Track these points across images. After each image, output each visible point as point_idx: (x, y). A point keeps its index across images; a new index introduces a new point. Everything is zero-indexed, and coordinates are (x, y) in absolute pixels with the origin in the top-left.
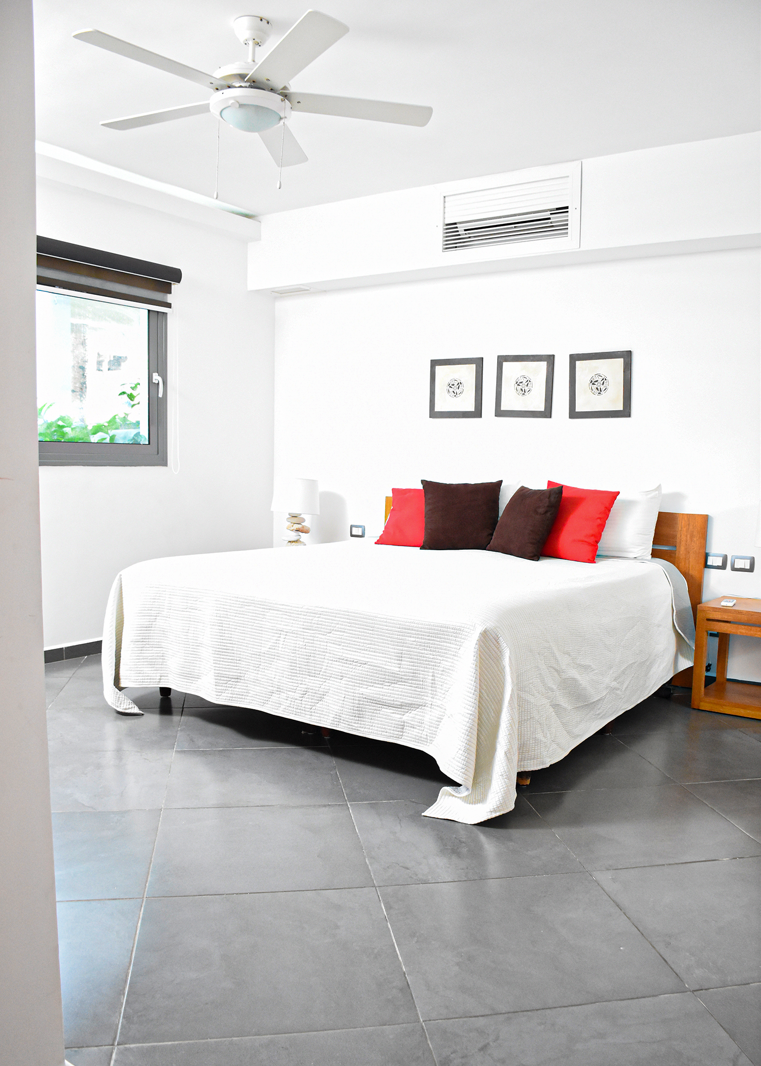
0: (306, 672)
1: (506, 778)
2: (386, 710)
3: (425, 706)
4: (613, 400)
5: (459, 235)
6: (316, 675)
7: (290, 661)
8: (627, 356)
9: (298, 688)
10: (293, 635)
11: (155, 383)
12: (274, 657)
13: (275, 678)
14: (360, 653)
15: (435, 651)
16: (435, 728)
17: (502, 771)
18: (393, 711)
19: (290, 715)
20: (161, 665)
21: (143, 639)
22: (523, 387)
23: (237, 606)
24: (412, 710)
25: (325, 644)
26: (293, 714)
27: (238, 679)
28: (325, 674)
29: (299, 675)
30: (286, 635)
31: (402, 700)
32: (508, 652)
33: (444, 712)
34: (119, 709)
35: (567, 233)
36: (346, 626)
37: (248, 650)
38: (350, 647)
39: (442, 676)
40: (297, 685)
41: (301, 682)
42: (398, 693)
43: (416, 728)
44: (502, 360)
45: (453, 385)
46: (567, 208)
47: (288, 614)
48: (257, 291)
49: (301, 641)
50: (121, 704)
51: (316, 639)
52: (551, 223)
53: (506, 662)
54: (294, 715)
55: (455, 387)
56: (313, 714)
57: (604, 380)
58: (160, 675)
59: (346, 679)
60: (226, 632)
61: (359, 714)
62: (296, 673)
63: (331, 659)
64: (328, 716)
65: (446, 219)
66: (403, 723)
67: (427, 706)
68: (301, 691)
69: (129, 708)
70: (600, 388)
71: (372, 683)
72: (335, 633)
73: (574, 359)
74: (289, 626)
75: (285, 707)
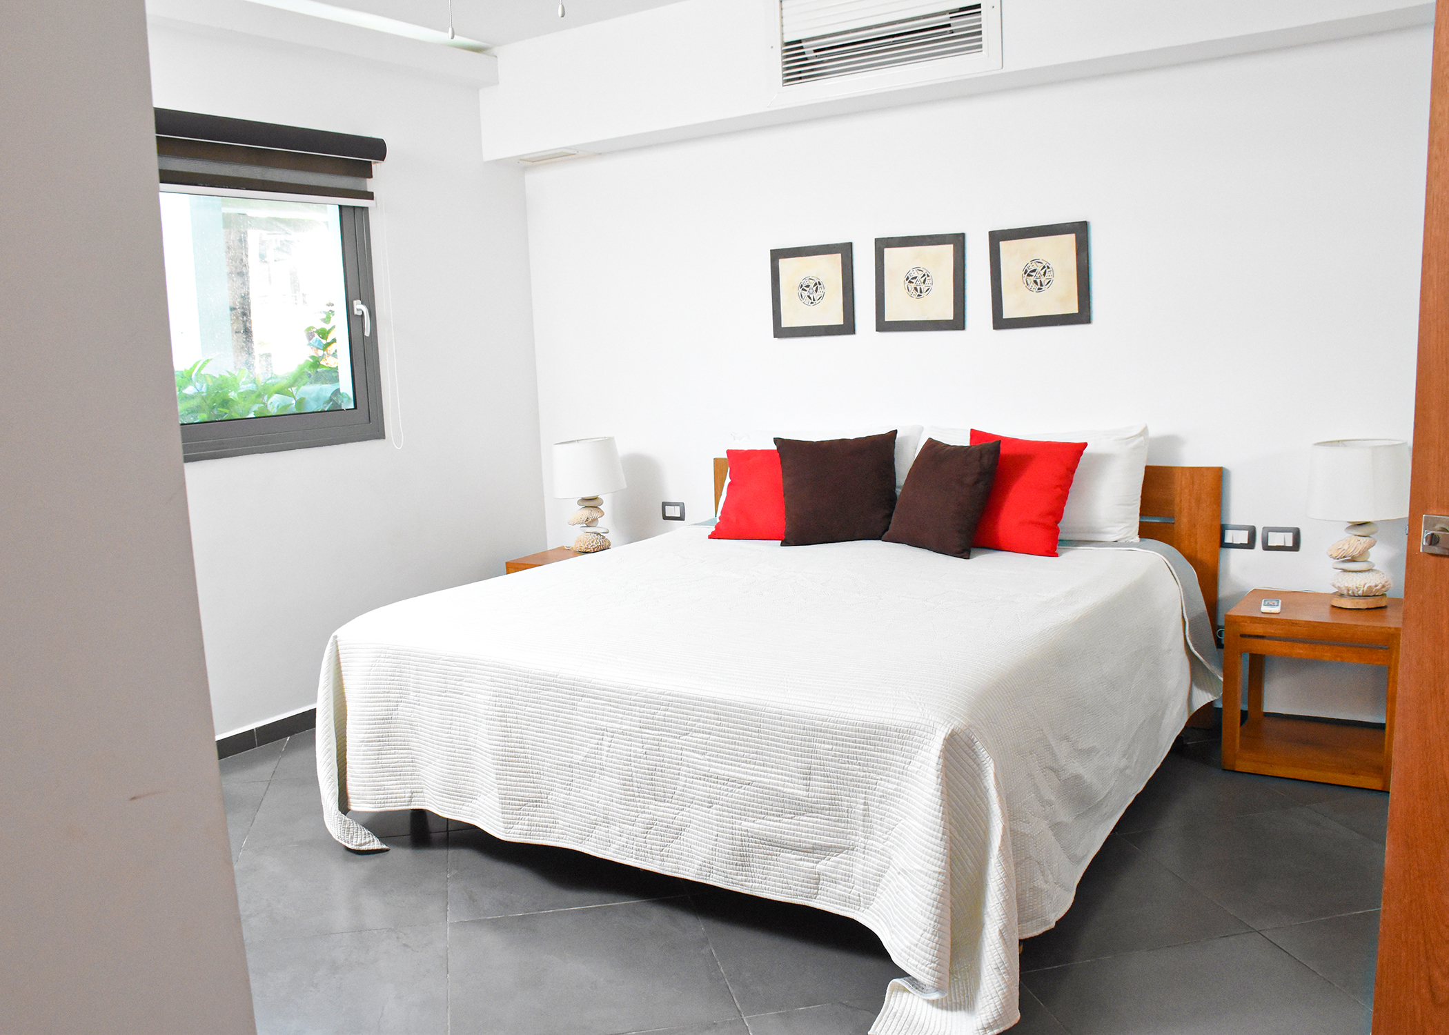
0: (649, 794)
1: (1004, 973)
2: (787, 855)
3: (853, 850)
4: (1063, 299)
5: (806, 59)
6: (667, 799)
7: (621, 776)
8: (1081, 230)
9: (638, 819)
10: (625, 737)
11: (357, 315)
12: (594, 770)
13: (598, 802)
14: (739, 766)
15: (867, 766)
16: (874, 885)
17: (997, 961)
18: (800, 857)
19: (627, 858)
20: (411, 775)
21: (379, 737)
22: (918, 284)
23: (528, 689)
24: (832, 856)
25: (680, 752)
26: (632, 857)
27: (537, 802)
28: (681, 797)
29: (638, 799)
30: (612, 737)
31: (814, 841)
32: (992, 765)
33: (889, 863)
34: (350, 846)
35: (980, 46)
36: (713, 724)
37: (550, 758)
38: (722, 757)
39: (881, 805)
40: (637, 814)
41: (643, 810)
42: (806, 828)
43: (839, 884)
44: (882, 244)
45: (808, 286)
46: (979, 6)
47: (612, 704)
48: (497, 162)
49: (639, 747)
50: (352, 838)
51: (664, 743)
52: (952, 32)
53: (990, 781)
54: (633, 860)
55: (810, 289)
56: (665, 858)
57: (1046, 268)
58: (410, 790)
59: (718, 806)
60: (513, 730)
61: (743, 860)
62: (634, 796)
63: (691, 775)
64: (691, 862)
65: (785, 36)
66: (817, 876)
67: (857, 851)
68: (643, 823)
69: (365, 844)
70: (1041, 281)
71: (761, 813)
72: (695, 734)
73: (996, 238)
74: (615, 722)
75: (618, 847)
